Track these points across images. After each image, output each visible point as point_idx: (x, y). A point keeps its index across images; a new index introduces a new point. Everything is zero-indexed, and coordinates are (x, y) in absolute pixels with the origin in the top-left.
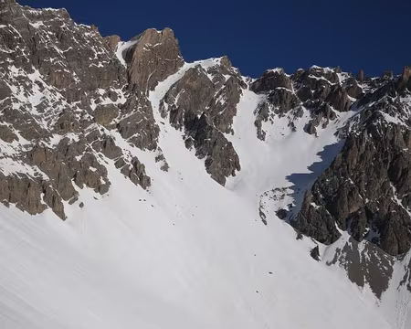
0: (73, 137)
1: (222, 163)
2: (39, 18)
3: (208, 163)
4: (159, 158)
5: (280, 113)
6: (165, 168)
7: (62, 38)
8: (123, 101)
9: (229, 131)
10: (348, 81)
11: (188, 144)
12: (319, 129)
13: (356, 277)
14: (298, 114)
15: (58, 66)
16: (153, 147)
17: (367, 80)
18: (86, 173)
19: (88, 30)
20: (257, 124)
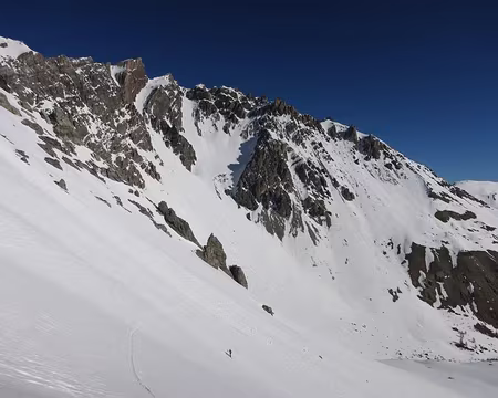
0: (122, 155)
1: (187, 156)
2: (79, 65)
3: (182, 158)
4: (157, 157)
5: (207, 115)
6: (162, 164)
7: (93, 78)
8: (128, 117)
9: (182, 130)
10: (243, 99)
11: (167, 143)
12: (230, 129)
13: (270, 230)
14: (217, 118)
15: (96, 101)
16: (151, 149)
17: (253, 99)
18: (133, 177)
19: (100, 67)
20: (196, 125)
